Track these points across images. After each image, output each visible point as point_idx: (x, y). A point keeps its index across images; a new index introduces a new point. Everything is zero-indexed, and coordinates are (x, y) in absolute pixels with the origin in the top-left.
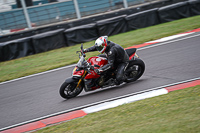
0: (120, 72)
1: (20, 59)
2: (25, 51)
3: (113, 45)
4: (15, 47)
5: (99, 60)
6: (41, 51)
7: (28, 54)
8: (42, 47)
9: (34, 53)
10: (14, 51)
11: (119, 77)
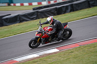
0: (60, 34)
1: (67, 14)
2: (69, 10)
3: (56, 21)
4: (65, 8)
5: (48, 28)
6: (77, 10)
7: (70, 11)
8: (77, 8)
9: (73, 11)
10: (64, 10)
11: (59, 37)
